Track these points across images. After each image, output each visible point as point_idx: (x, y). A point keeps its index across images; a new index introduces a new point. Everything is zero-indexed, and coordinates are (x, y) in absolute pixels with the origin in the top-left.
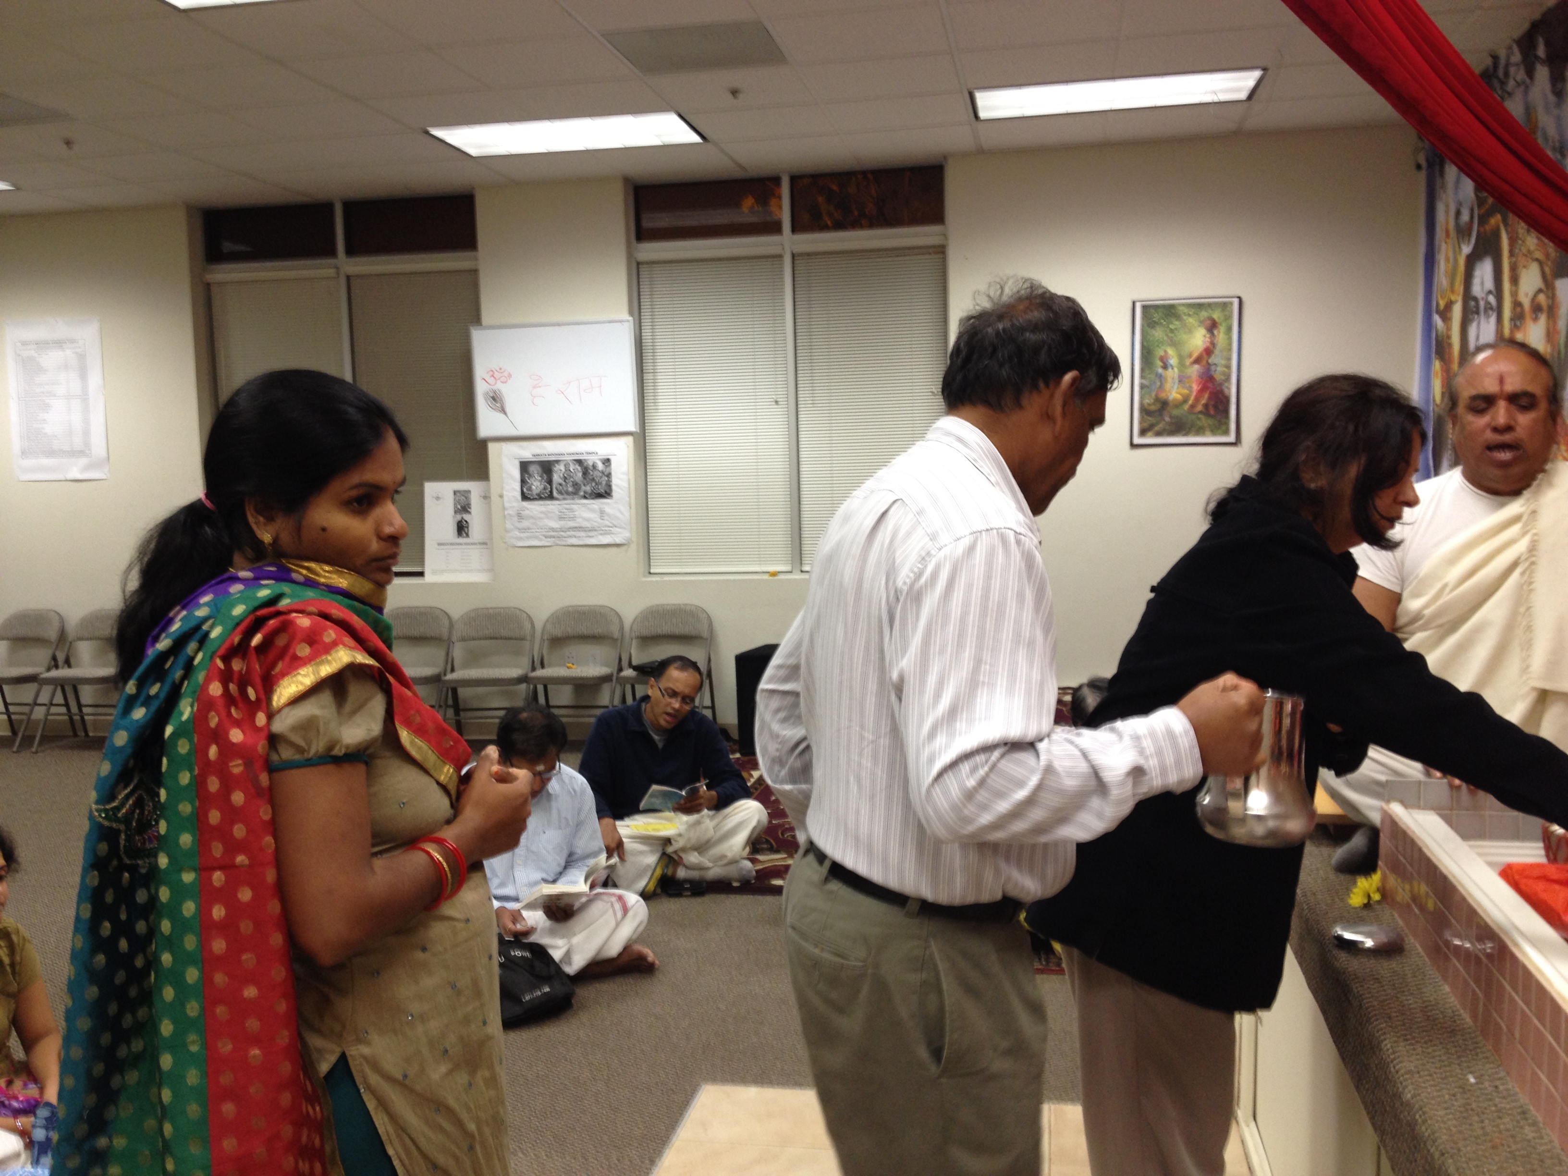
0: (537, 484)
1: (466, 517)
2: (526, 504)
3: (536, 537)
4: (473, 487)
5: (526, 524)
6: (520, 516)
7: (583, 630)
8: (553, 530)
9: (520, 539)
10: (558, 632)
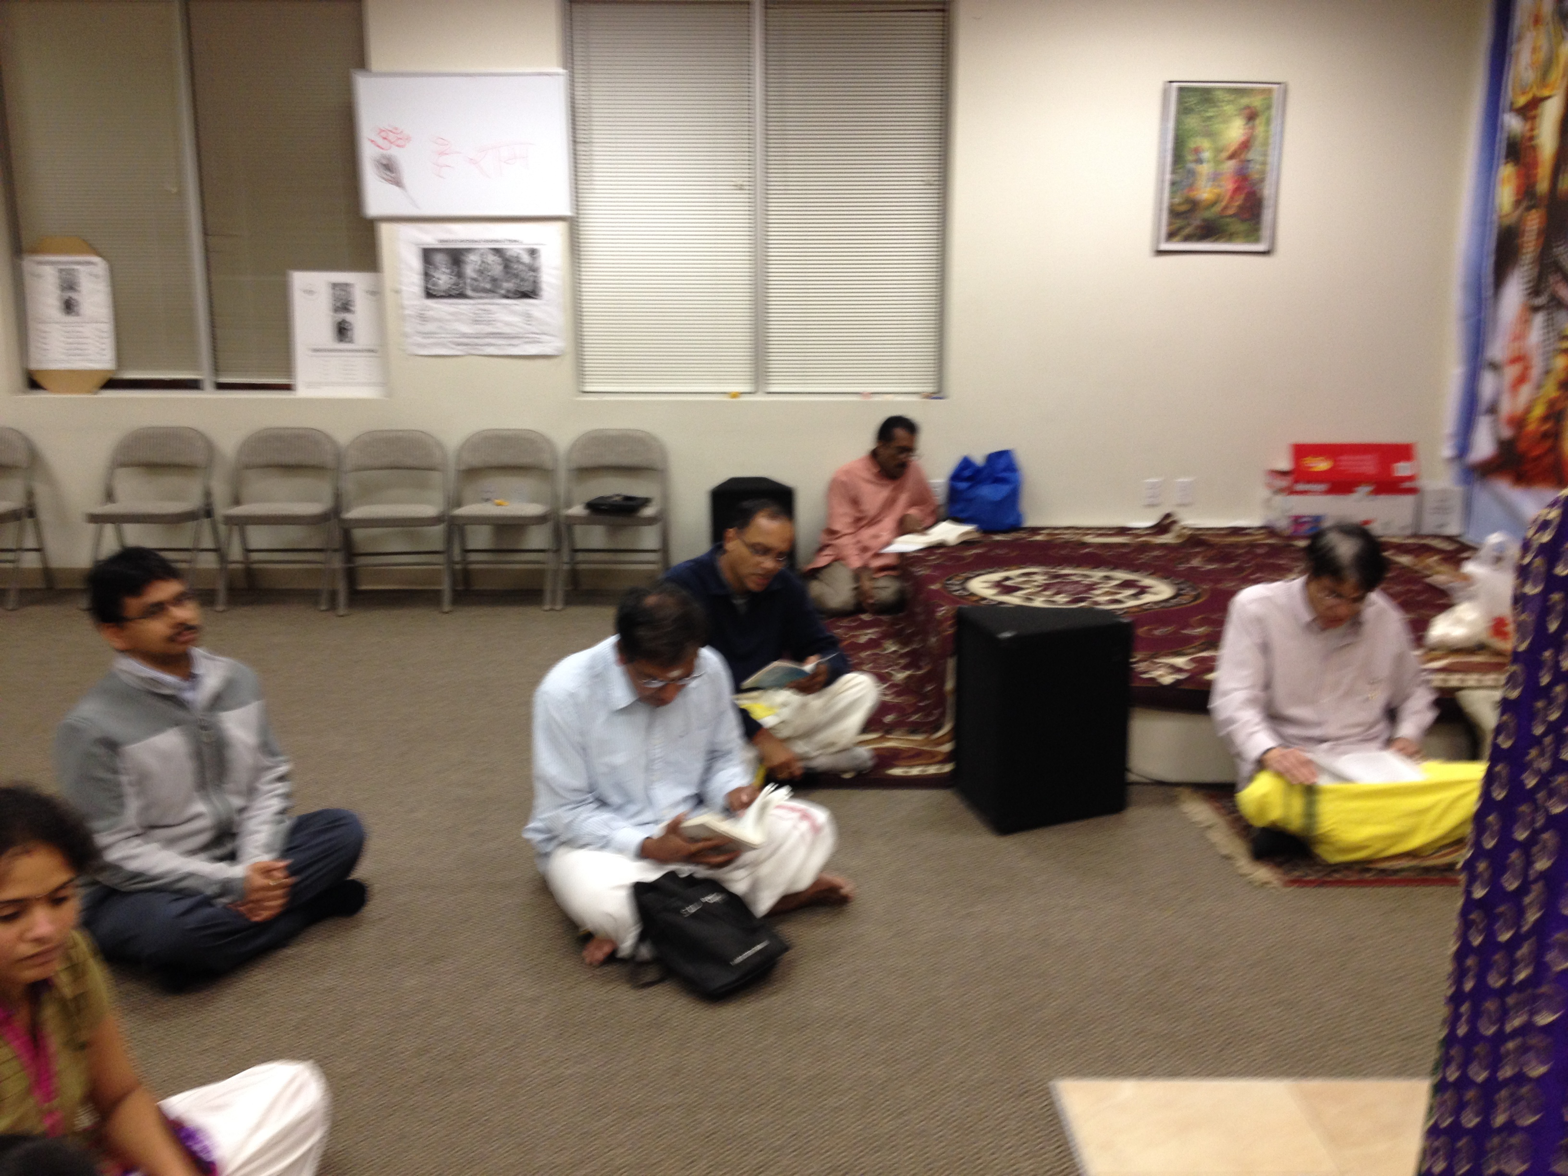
0: (443, 278)
1: (348, 317)
2: (431, 303)
3: (443, 345)
4: (357, 281)
5: (430, 327)
6: (423, 318)
7: (506, 458)
8: (465, 335)
9: (423, 346)
10: (476, 460)
